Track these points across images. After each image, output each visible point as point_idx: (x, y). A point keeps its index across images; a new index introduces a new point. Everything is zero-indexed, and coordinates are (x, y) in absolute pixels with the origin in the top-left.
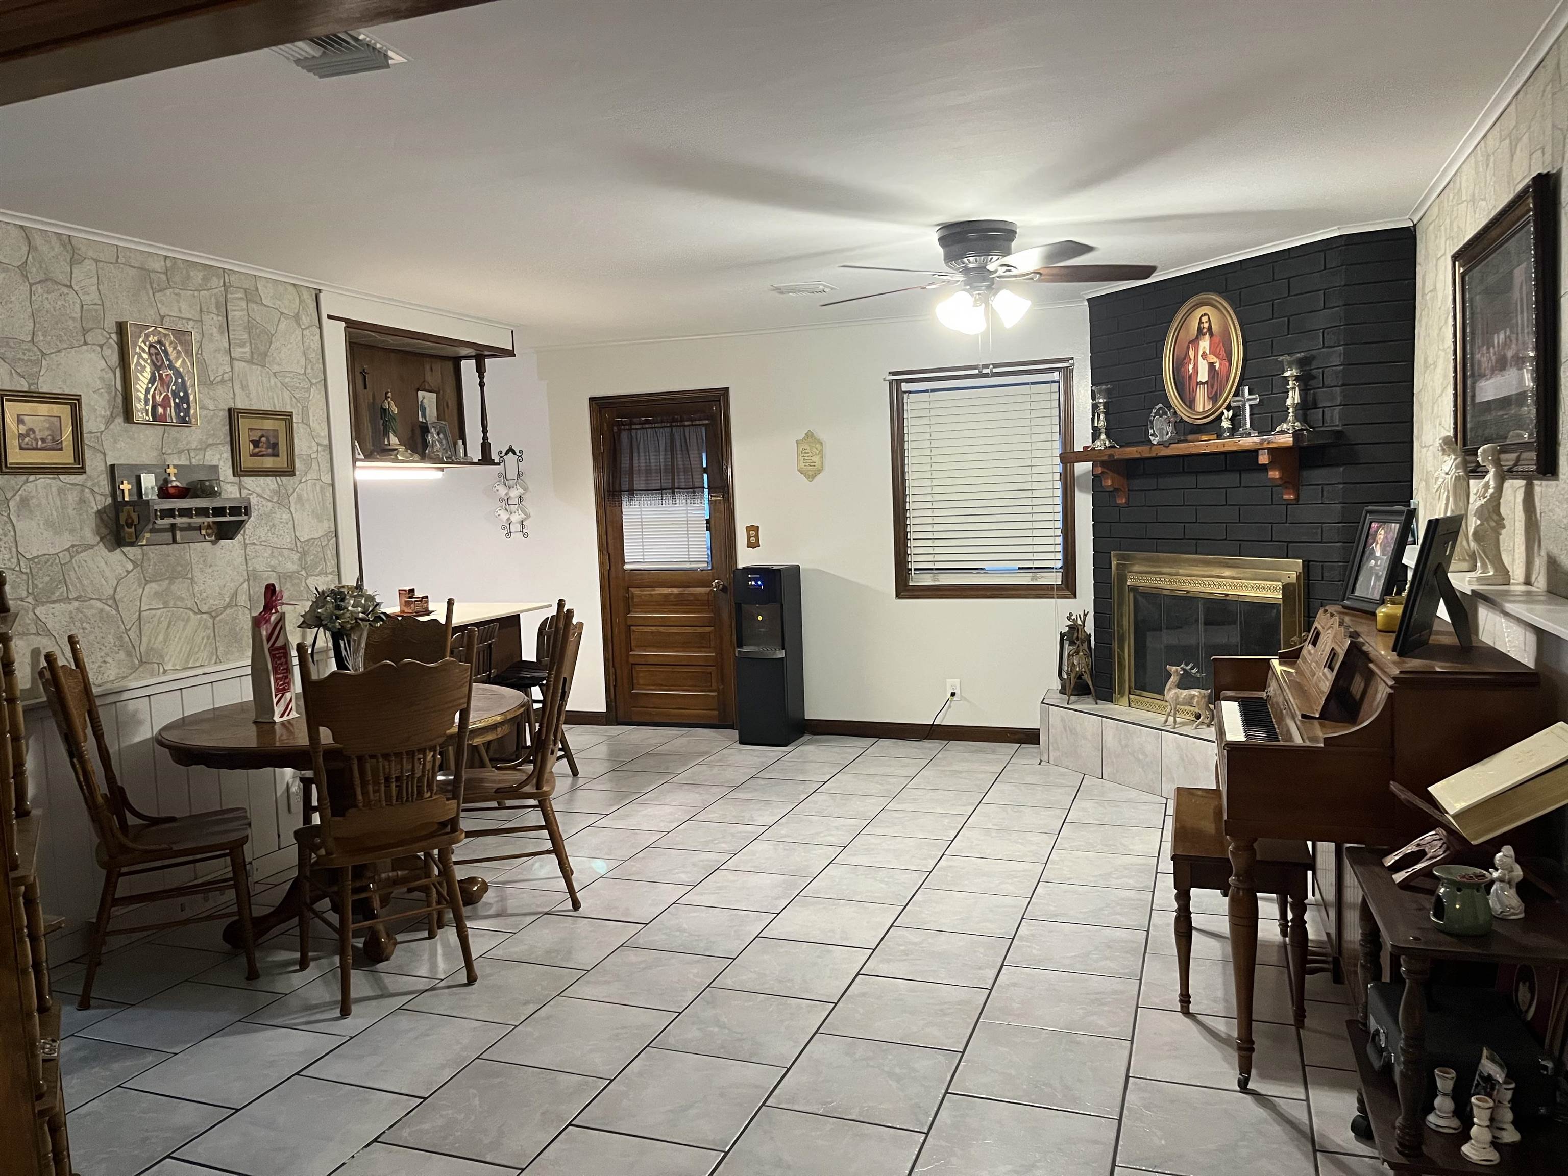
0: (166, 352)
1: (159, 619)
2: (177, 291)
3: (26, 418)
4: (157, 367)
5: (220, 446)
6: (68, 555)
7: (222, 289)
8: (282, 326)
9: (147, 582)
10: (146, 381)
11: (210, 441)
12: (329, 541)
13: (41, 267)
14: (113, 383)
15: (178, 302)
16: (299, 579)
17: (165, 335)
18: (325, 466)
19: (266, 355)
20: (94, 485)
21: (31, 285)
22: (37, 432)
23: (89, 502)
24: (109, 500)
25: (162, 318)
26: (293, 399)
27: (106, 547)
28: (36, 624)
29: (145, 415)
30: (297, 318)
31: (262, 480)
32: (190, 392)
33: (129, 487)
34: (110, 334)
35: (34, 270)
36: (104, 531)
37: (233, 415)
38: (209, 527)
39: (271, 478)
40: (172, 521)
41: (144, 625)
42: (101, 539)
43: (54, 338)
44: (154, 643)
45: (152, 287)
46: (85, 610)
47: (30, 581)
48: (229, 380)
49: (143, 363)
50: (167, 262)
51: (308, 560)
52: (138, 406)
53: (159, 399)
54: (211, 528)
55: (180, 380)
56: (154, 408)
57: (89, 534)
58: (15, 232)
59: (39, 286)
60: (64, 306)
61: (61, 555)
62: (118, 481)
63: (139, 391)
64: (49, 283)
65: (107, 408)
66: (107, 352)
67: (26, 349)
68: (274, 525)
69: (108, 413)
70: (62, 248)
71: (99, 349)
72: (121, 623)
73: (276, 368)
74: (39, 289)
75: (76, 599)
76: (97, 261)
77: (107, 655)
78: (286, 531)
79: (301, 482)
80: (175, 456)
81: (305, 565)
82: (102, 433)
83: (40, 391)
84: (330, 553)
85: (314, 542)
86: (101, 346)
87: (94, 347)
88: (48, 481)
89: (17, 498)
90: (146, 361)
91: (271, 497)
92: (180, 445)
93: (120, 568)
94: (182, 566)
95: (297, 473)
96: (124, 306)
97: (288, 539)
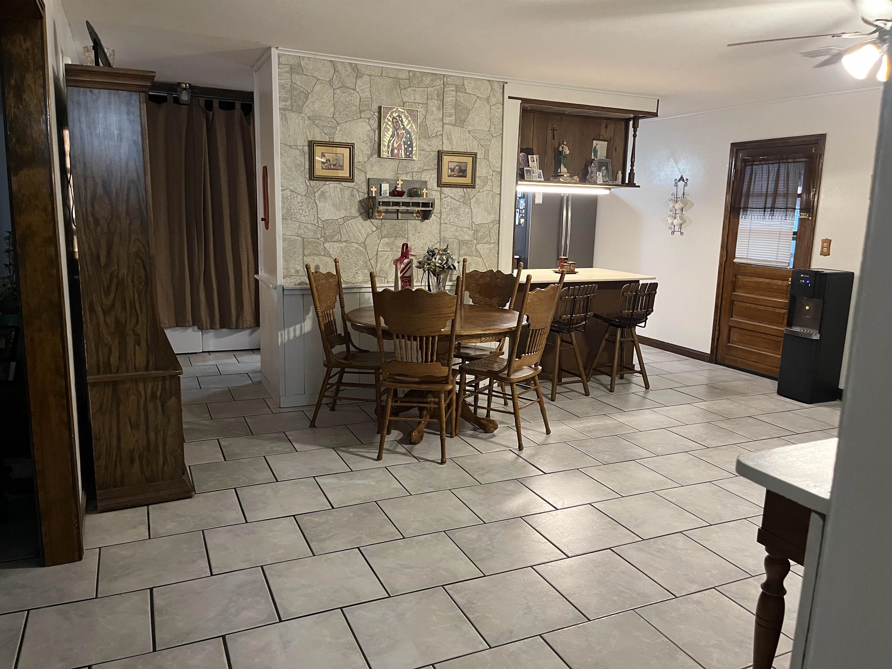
0: (402, 121)
1: (387, 256)
2: (414, 88)
3: (326, 154)
4: (396, 129)
5: (431, 170)
6: (342, 221)
7: (442, 85)
8: (477, 104)
9: (382, 238)
10: (389, 136)
11: (425, 168)
12: (494, 225)
13: (340, 81)
14: (374, 137)
15: (414, 94)
16: (471, 244)
17: (402, 112)
18: (496, 183)
19: (465, 121)
20: (359, 188)
21: (334, 90)
22: (331, 161)
23: (356, 196)
24: (366, 196)
25: (404, 103)
26: (480, 145)
27: (363, 218)
28: (324, 251)
29: (387, 153)
30: (488, 100)
31: (454, 190)
32: (414, 142)
33: (376, 190)
34: (374, 112)
35: (336, 82)
36: (362, 211)
37: (440, 155)
38: (418, 212)
39: (460, 189)
40: (397, 208)
41: (379, 258)
42: (360, 214)
43: (345, 115)
44: (383, 268)
45: (400, 87)
46: (349, 248)
47: (323, 231)
48: (440, 135)
49: (388, 126)
50: (410, 74)
51: (479, 235)
52: (384, 149)
53: (396, 145)
54: (419, 213)
55: (408, 136)
56: (392, 150)
57: (354, 211)
58: (329, 64)
59: (338, 90)
60: (351, 100)
61: (339, 220)
62: (370, 186)
63: (385, 141)
64: (343, 88)
65: (369, 150)
66: (372, 122)
67: (329, 121)
68: (459, 214)
69: (370, 152)
70: (352, 70)
71: (368, 120)
72: (367, 255)
73: (470, 128)
74: (338, 91)
75: (345, 242)
76: (370, 76)
77: (358, 270)
78: (467, 218)
79: (479, 192)
80: (405, 175)
81: (476, 237)
82: (365, 162)
83: (335, 141)
84: (494, 232)
85: (484, 225)
86: (369, 119)
87: (365, 119)
88: (336, 185)
89: (319, 192)
90: (390, 126)
91: (459, 199)
92: (408, 170)
93: (369, 229)
94: (402, 231)
95: (476, 187)
96: (383, 98)
97: (467, 223)
